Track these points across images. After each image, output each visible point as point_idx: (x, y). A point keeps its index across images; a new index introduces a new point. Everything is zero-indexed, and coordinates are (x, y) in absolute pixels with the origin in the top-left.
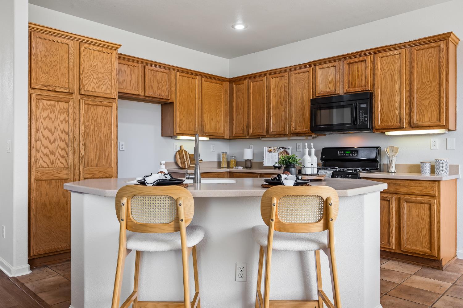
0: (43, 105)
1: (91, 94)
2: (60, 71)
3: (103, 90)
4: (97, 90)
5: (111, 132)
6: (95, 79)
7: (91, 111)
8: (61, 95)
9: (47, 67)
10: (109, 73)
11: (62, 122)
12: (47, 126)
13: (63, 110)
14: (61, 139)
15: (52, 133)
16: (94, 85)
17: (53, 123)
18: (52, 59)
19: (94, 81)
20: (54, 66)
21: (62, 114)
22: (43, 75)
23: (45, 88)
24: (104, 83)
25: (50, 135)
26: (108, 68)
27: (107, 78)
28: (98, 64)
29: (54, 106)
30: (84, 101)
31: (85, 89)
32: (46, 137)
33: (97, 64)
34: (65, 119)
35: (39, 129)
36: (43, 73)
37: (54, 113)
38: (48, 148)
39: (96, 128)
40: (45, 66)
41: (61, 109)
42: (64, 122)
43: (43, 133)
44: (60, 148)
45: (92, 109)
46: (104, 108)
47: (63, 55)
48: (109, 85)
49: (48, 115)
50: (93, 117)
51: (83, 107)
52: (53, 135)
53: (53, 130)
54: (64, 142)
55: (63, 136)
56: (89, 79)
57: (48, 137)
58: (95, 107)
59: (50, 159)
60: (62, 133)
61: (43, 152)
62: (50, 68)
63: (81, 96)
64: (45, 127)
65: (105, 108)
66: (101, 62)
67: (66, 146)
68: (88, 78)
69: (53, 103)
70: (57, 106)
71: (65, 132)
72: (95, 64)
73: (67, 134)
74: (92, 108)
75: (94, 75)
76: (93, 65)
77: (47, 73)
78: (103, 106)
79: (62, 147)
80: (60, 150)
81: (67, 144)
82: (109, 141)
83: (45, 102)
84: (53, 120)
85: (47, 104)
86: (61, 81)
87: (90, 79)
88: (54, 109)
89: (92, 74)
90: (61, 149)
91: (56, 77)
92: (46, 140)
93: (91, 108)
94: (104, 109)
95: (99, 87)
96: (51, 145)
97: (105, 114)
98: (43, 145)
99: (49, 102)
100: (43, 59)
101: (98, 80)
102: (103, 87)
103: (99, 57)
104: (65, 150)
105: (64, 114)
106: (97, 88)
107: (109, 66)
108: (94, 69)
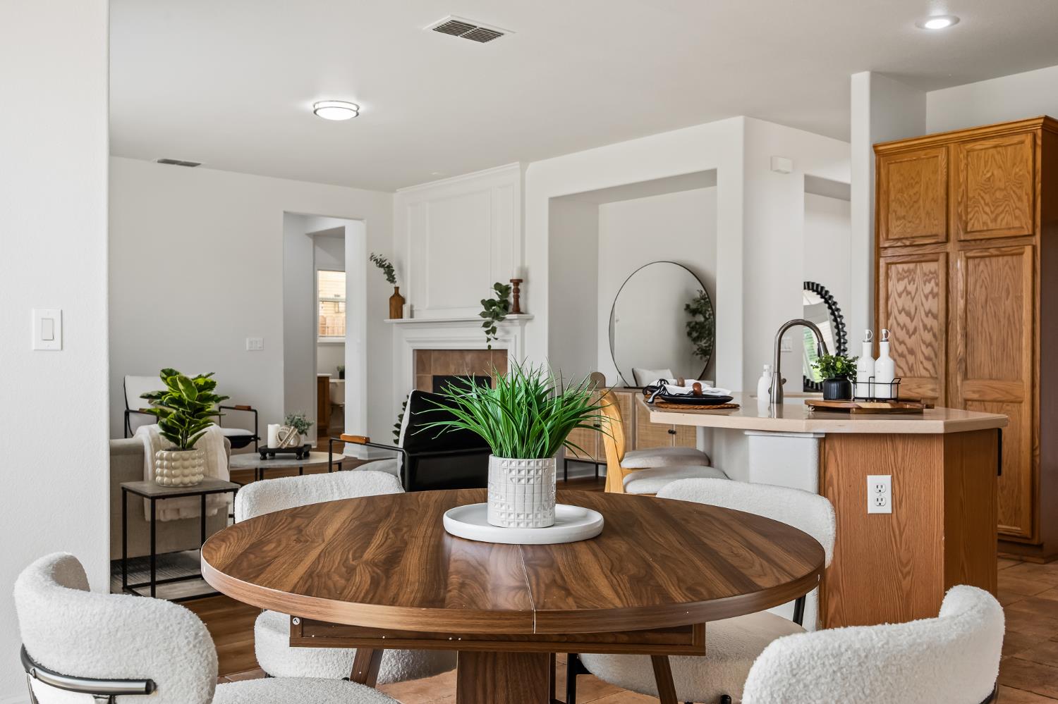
0: (898, 272)
1: (979, 236)
2: (924, 208)
3: (1004, 223)
4: (991, 226)
5: (1021, 307)
6: (987, 204)
7: (980, 271)
8: (927, 250)
9: (903, 206)
10: (1018, 183)
11: (927, 297)
12: (903, 306)
13: (928, 275)
14: (925, 327)
15: (911, 318)
16: (985, 217)
17: (913, 301)
18: (911, 192)
19: (987, 209)
20: (915, 202)
21: (927, 284)
22: (899, 223)
23: (899, 244)
24: (1007, 208)
25: (907, 320)
26: (1016, 174)
27: (1014, 196)
28: (995, 173)
29: (914, 271)
30: (965, 253)
31: (969, 230)
32: (902, 325)
33: (993, 174)
34: (931, 292)
35: (891, 313)
36: (898, 218)
37: (914, 284)
38: (905, 344)
39: (990, 303)
40: (901, 206)
41: (925, 274)
42: (930, 297)
43: (898, 319)
44: (924, 342)
45: (982, 267)
46: (1006, 258)
47: (930, 179)
48: (1017, 211)
49: (906, 288)
50: (983, 281)
51: (964, 263)
52: (912, 321)
53: (913, 313)
54: (931, 333)
55: (930, 321)
56: (977, 209)
57: (905, 325)
58: (987, 259)
59: (907, 363)
60: (927, 316)
61: (897, 351)
62: (908, 208)
63: (962, 243)
64: (900, 308)
65: (1009, 258)
66: (1000, 167)
67: (933, 340)
68: (975, 206)
69: (912, 266)
70: (918, 271)
71: (932, 314)
72: (989, 175)
73: (935, 317)
74: (982, 263)
75: (987, 197)
76: (984, 178)
77: (904, 217)
78: (1003, 255)
79: (928, 342)
80: (923, 347)
81: (934, 335)
82: (1018, 327)
83: (900, 266)
84: (913, 294)
85: (903, 270)
86: (925, 227)
87: (979, 207)
88: (914, 276)
89: (982, 198)
90: (925, 346)
91: (917, 222)
92: (902, 329)
93: (979, 265)
94: (1007, 262)
95: (995, 220)
96: (910, 337)
97: (1009, 270)
98: (897, 339)
99: (906, 267)
100: (899, 196)
101: (993, 206)
102: (1004, 218)
103: (998, 157)
104: (932, 347)
105: (929, 283)
106: (991, 222)
107: (1017, 170)
108: (986, 187)
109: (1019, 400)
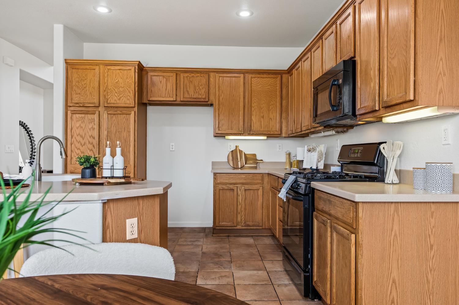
0: (77, 118)
1: (112, 105)
2: (89, 90)
3: (123, 101)
4: (118, 102)
5: (130, 135)
6: (116, 93)
7: (113, 120)
8: (90, 109)
9: (79, 89)
10: (129, 86)
11: (90, 130)
12: (79, 133)
13: (91, 120)
14: (89, 142)
16: (115, 97)
17: (83, 131)
18: (83, 83)
19: (116, 94)
20: (84, 88)
21: (90, 123)
22: (77, 96)
23: (77, 105)
24: (124, 95)
25: (81, 139)
26: (128, 82)
27: (127, 91)
28: (120, 80)
29: (84, 117)
30: (107, 112)
31: (108, 102)
32: (78, 141)
33: (118, 81)
34: (92, 127)
35: (73, 135)
36: (76, 94)
37: (84, 123)
38: (80, 150)
39: (117, 133)
40: (78, 89)
41: (89, 120)
42: (92, 129)
43: (76, 138)
44: (89, 149)
45: (114, 118)
46: (124, 115)
47: (91, 78)
48: (128, 97)
49: (80, 125)
50: (115, 124)
51: (106, 116)
52: (83, 139)
53: (84, 136)
54: (92, 145)
55: (91, 140)
56: (112, 94)
57: (80, 141)
58: (116, 115)
60: (90, 137)
61: (76, 153)
62: (81, 90)
63: (106, 108)
64: (78, 134)
65: (125, 115)
66: (122, 78)
67: (93, 148)
68: (111, 93)
69: (83, 115)
70: (86, 118)
71: (92, 137)
72: (117, 81)
73: (94, 138)
74: (114, 117)
75: (116, 90)
76: (115, 81)
77: (79, 94)
78: (123, 114)
79: (90, 149)
80: (88, 151)
81: (94, 146)
82: (129, 143)
83: (77, 115)
84: (84, 128)
85: (79, 117)
86: (89, 99)
87: (113, 93)
88: (84, 120)
89: (114, 90)
91: (86, 96)
92: (79, 143)
93: (113, 117)
94: (124, 117)
95: (119, 99)
96: (82, 147)
97: (125, 121)
98: (76, 148)
99: (80, 115)
100: (77, 84)
101: (119, 94)
102: (123, 99)
103: (120, 74)
104: (93, 151)
105: (91, 123)
106: (118, 100)
107: (128, 81)
108: (116, 85)
109: (129, 172)
